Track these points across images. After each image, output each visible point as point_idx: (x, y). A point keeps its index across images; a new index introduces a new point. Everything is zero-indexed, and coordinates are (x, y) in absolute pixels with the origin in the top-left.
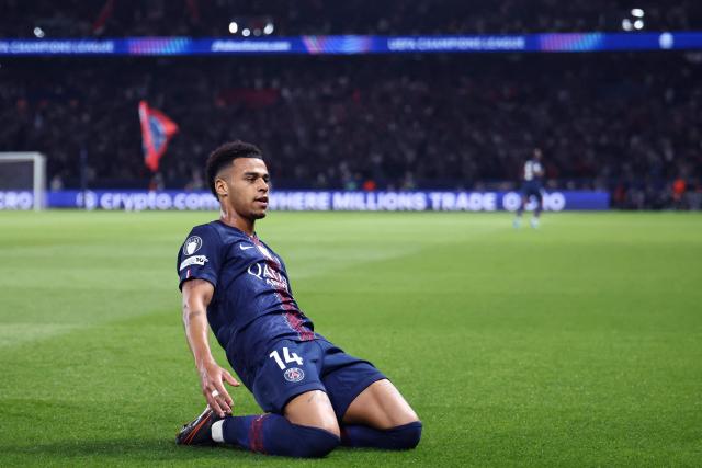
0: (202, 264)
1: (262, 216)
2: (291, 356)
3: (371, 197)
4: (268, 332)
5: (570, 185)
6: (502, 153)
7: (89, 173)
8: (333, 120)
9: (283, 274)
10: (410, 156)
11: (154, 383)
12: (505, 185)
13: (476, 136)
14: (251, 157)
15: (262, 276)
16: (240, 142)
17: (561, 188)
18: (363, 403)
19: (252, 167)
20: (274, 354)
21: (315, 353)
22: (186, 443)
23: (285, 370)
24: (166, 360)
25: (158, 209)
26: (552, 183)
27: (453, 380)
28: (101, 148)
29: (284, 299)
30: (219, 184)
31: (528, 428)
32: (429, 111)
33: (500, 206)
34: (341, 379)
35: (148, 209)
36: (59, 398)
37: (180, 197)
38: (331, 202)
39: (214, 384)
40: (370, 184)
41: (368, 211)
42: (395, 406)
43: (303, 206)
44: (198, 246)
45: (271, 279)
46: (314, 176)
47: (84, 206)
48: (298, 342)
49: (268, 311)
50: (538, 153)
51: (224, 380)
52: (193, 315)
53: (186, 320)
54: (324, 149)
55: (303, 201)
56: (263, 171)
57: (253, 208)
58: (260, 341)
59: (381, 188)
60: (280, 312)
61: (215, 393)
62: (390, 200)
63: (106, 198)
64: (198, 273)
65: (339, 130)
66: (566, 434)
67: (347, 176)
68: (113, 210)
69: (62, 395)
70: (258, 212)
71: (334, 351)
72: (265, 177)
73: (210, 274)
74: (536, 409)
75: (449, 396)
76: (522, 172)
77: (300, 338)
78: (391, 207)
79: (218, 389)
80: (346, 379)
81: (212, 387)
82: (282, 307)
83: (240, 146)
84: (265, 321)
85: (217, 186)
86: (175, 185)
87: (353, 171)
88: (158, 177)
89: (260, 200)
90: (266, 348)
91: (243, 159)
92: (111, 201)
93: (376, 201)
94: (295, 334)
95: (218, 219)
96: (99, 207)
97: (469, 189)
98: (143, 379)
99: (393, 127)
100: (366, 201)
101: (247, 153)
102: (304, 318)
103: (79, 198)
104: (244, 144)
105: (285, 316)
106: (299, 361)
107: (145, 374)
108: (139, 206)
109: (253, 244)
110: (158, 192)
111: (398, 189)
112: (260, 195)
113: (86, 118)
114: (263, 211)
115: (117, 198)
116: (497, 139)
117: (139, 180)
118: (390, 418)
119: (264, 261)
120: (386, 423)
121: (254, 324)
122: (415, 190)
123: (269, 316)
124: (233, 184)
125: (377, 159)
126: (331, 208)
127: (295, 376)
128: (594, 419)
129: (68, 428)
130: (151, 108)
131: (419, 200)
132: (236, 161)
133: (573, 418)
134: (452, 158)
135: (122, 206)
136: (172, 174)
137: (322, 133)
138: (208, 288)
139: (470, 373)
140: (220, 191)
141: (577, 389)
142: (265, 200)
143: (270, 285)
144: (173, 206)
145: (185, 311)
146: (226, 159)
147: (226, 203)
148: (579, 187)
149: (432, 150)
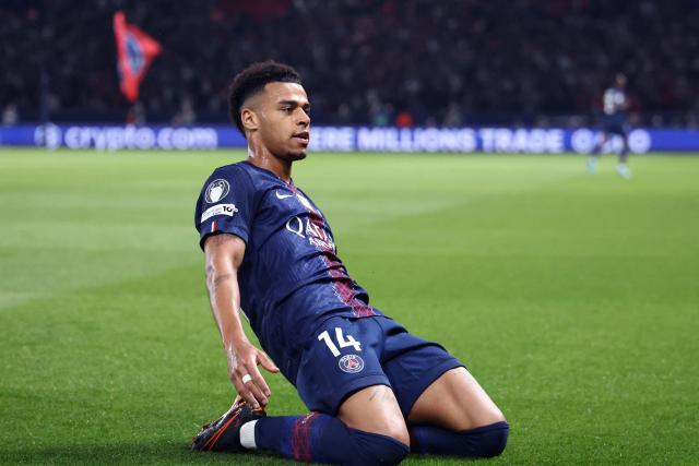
0: (231, 214)
1: (302, 157)
2: (346, 340)
3: (406, 134)
4: (314, 306)
5: (657, 119)
6: (571, 80)
7: (52, 102)
8: (359, 37)
9: (328, 231)
10: (456, 82)
11: (131, 367)
12: (574, 120)
13: (540, 58)
14: (288, 81)
15: (304, 232)
16: (272, 62)
17: (646, 124)
18: (434, 397)
19: (289, 94)
20: (325, 336)
21: (374, 335)
22: (206, 449)
23: (340, 357)
24: (147, 338)
25: (137, 148)
26: (634, 118)
27: (509, 366)
28: (67, 71)
29: (331, 264)
30: (247, 115)
31: (604, 426)
32: (479, 27)
33: (568, 148)
34: (407, 366)
35: (125, 148)
36: (12, 386)
37: (166, 134)
38: (356, 140)
39: (245, 366)
40: (405, 118)
41: (402, 153)
42: (473, 401)
43: (320, 146)
44: (224, 192)
45: (314, 237)
46: (334, 107)
47: (44, 144)
48: (353, 320)
49: (312, 279)
50: (621, 80)
51: (259, 363)
52: (219, 280)
53: (211, 287)
54: (346, 74)
55: (320, 139)
56: (302, 99)
57: (291, 146)
58: (305, 318)
59: (418, 122)
60: (328, 280)
61: (247, 378)
62: (430, 138)
63: (72, 134)
64: (226, 226)
65: (365, 51)
66: (651, 435)
67: (375, 106)
68: (81, 149)
69: (16, 383)
70: (297, 151)
71: (398, 330)
72: (305, 107)
73: (241, 228)
74: (613, 403)
75: (504, 386)
76: (601, 103)
77: (355, 314)
78: (432, 146)
79: (250, 372)
80: (413, 367)
81: (243, 369)
82: (330, 274)
83: (273, 67)
84: (309, 292)
85: (244, 117)
86: (159, 117)
87: (383, 101)
88: (138, 108)
89: (299, 136)
90: (313, 327)
91: (277, 83)
92: (78, 138)
93: (413, 139)
94: (348, 309)
95: (245, 159)
96: (63, 145)
97: (530, 125)
98: (118, 362)
99: (433, 46)
100: (399, 139)
101: (282, 76)
102: (358, 288)
103: (38, 134)
104: (277, 65)
105: (334, 286)
106: (357, 346)
107: (120, 356)
108: (114, 144)
109: (291, 193)
110: (138, 127)
111: (441, 124)
112: (299, 130)
113: (48, 32)
114: (304, 150)
115: (87, 134)
116: (565, 62)
117: (113, 112)
118: (469, 417)
119: (304, 215)
120: (464, 424)
121: (298, 296)
122: (461, 126)
123: (314, 286)
124: (264, 116)
125: (414, 86)
126: (356, 148)
127: (352, 365)
128: (686, 414)
129: (24, 424)
130: (129, 22)
131: (465, 138)
132: (268, 86)
133: (660, 413)
134: (508, 85)
135: (92, 144)
136: (155, 104)
137: (345, 53)
138: (238, 245)
139: (529, 356)
140: (248, 124)
141: (664, 377)
142: (306, 136)
143: (314, 246)
144: (156, 144)
145: (209, 275)
146: (256, 84)
147: (255, 141)
148: (667, 123)
149: (482, 75)
